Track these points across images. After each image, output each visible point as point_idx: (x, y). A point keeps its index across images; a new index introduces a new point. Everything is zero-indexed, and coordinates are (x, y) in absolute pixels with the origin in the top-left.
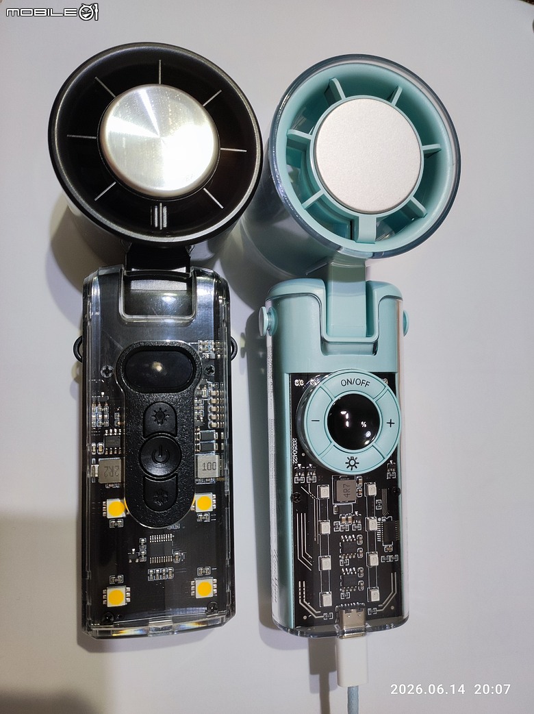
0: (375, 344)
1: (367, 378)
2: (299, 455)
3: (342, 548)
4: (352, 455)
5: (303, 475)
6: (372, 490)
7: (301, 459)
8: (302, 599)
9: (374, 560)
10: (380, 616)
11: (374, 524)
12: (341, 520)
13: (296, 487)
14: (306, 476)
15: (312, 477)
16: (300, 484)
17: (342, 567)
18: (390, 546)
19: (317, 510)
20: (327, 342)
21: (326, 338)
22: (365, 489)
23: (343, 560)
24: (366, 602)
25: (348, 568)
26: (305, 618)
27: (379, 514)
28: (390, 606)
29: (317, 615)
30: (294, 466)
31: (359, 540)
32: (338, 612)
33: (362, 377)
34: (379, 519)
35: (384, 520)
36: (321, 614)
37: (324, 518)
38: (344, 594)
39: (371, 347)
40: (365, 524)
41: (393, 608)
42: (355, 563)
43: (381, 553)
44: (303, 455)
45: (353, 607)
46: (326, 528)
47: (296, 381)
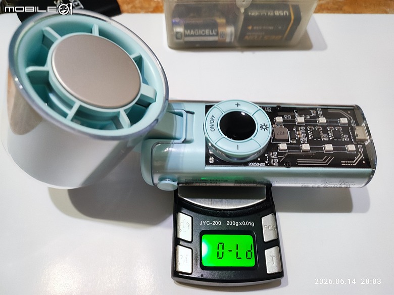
0: (188, 112)
1: (210, 116)
2: (259, 162)
3: (317, 138)
4: (259, 127)
5: (272, 160)
6: (279, 119)
7: (263, 161)
8: (352, 163)
9: (322, 120)
10: (355, 119)
11: (300, 119)
12: (299, 138)
13: (281, 164)
14: (273, 158)
15: (274, 154)
16: (279, 162)
17: (329, 139)
18: (312, 112)
19: (295, 152)
20: (185, 139)
21: (183, 139)
22: (279, 124)
23: (324, 138)
24: (349, 126)
25: (329, 135)
26: (364, 162)
27: (294, 117)
28: (348, 114)
29: (361, 155)
30: (266, 165)
31: (311, 129)
32: (357, 142)
33: (209, 119)
34: (297, 117)
35: (297, 114)
36: (360, 152)
37: (299, 149)
38: (345, 138)
39: (189, 114)
40: (300, 125)
41: (349, 112)
42: (325, 132)
43: (317, 117)
44: (259, 159)
45: (353, 133)
46: (306, 147)
47: (210, 162)
